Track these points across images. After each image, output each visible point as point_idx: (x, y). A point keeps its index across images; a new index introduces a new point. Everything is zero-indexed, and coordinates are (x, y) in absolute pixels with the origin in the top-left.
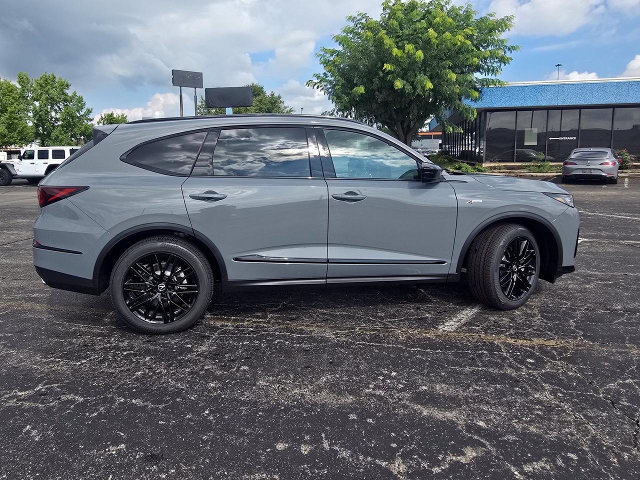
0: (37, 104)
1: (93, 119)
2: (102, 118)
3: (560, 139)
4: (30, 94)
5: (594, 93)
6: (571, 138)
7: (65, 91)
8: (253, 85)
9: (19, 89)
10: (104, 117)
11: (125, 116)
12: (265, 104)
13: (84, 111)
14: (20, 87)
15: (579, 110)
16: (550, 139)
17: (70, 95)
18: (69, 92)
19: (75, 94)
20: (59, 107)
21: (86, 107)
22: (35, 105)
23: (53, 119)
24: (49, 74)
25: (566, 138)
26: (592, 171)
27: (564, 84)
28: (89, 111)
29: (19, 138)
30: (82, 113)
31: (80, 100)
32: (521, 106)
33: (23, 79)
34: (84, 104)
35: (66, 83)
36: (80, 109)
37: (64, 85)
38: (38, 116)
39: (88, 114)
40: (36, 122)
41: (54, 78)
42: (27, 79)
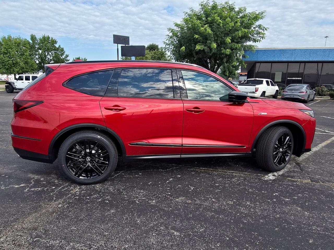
0: (40, 51)
1: (69, 60)
2: (74, 60)
3: (293, 78)
4: (37, 46)
5: (311, 55)
6: (299, 79)
7: (55, 45)
8: (153, 44)
10: (75, 59)
11: (86, 59)
12: (157, 55)
13: (64, 56)
15: (304, 63)
16: (288, 78)
17: (57, 47)
18: (57, 46)
19: (60, 46)
20: (52, 53)
22: (39, 52)
23: (49, 60)
24: (46, 35)
25: (296, 78)
26: (294, 96)
27: (295, 49)
28: (67, 56)
29: (30, 69)
30: (63, 57)
31: (62, 50)
33: (33, 38)
34: (64, 52)
35: (55, 41)
36: (62, 54)
37: (54, 42)
38: (40, 57)
39: (66, 57)
40: (40, 61)
41: (49, 38)
42: (36, 38)
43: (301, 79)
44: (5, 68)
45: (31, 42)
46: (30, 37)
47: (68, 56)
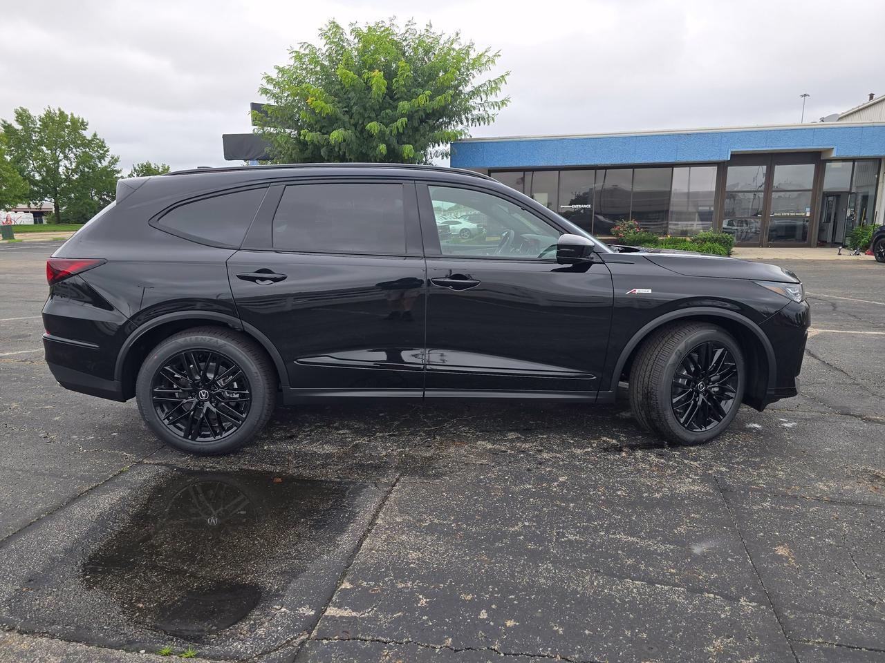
0: (46, 150)
2: (135, 169)
3: (573, 207)
4: (34, 138)
5: (597, 150)
6: (585, 206)
7: (82, 132)
9: (18, 130)
10: (137, 168)
11: (166, 167)
13: (107, 160)
17: (89, 137)
18: (88, 134)
19: (95, 135)
20: (75, 154)
21: (110, 153)
22: (42, 151)
24: (55, 108)
25: (580, 206)
27: (564, 140)
30: (105, 163)
31: (101, 145)
33: (23, 117)
34: (107, 151)
35: (80, 120)
36: (102, 157)
37: (78, 125)
38: (44, 165)
39: (113, 164)
40: (45, 174)
41: (63, 114)
42: (29, 117)
43: (590, 206)
45: (18, 127)
46: (14, 116)
47: (116, 161)
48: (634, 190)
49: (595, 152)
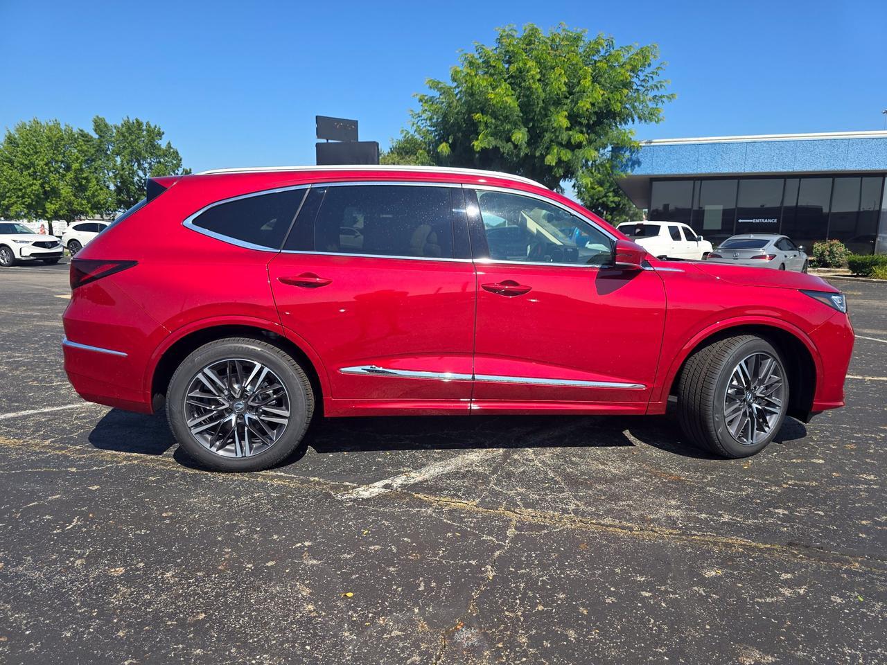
0: (119, 160)
3: (754, 221)
4: (110, 147)
6: (770, 221)
7: (158, 141)
9: (95, 139)
13: (181, 170)
14: (97, 136)
15: (783, 180)
16: (740, 221)
17: (164, 146)
18: (163, 144)
19: (169, 145)
20: (149, 164)
21: (184, 164)
24: (133, 119)
25: (763, 220)
27: (755, 142)
28: (187, 171)
31: (175, 155)
32: (693, 172)
33: (100, 126)
34: (181, 161)
35: (156, 131)
36: (175, 167)
37: (155, 134)
38: (118, 176)
40: (119, 184)
41: (139, 124)
43: (775, 221)
44: (23, 204)
45: (96, 136)
46: (92, 126)
48: (833, 211)
49: (795, 157)
